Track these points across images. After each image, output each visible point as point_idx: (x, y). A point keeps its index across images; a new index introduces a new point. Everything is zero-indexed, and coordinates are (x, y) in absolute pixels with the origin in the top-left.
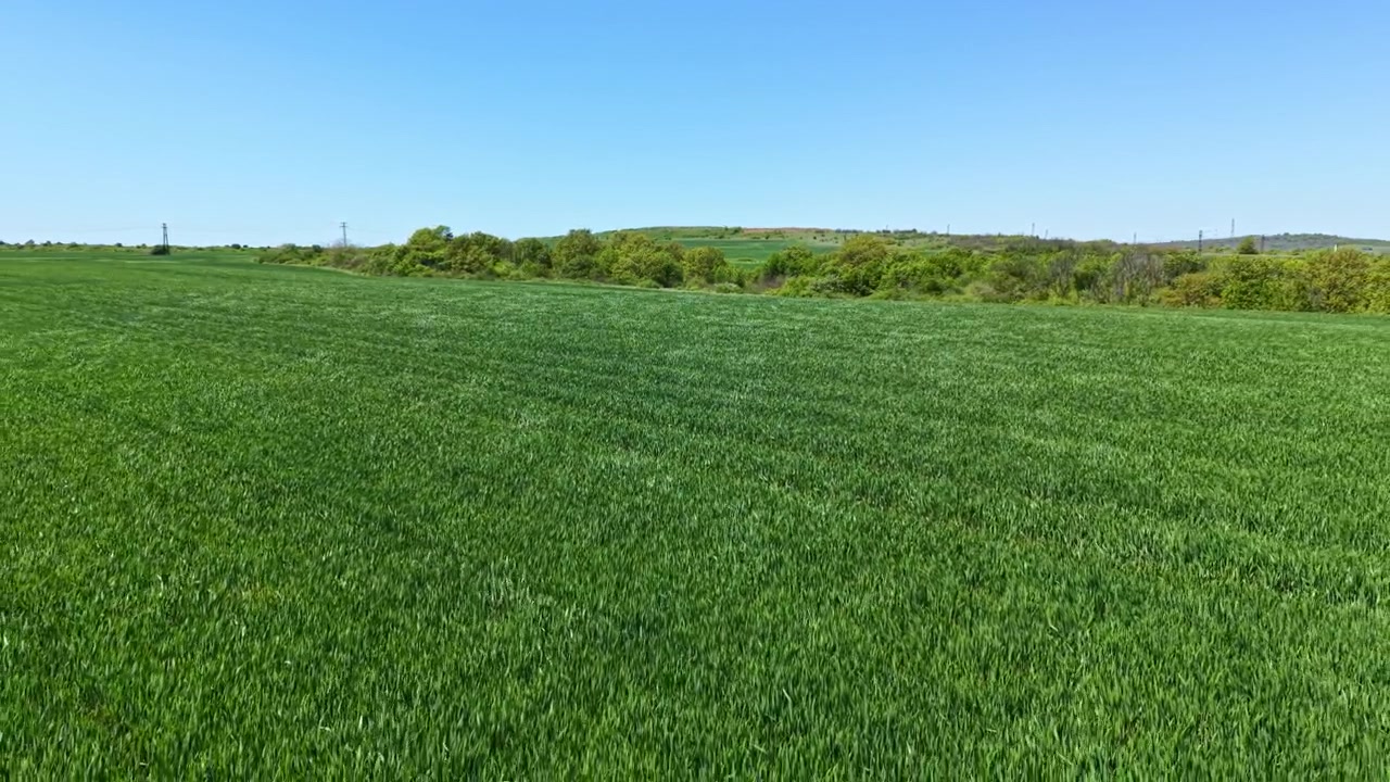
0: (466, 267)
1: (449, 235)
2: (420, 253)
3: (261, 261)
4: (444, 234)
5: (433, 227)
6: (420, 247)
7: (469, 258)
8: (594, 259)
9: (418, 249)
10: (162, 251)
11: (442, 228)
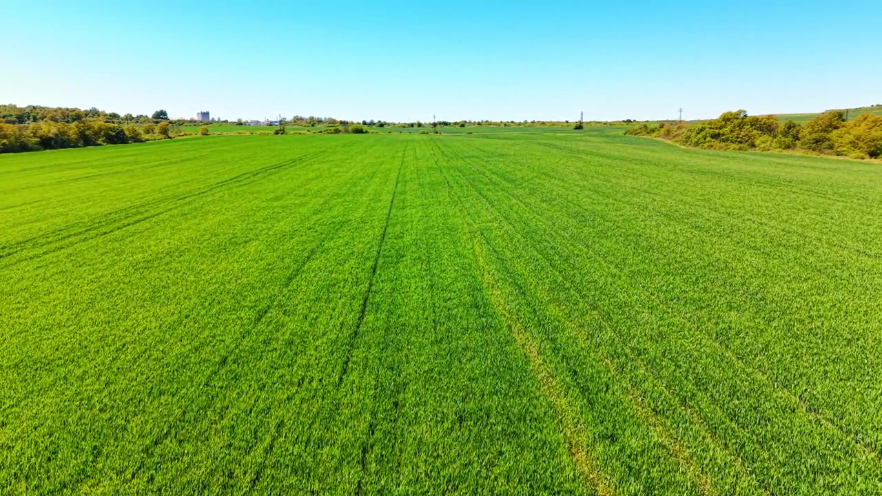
0: (739, 140)
1: (746, 116)
2: (712, 130)
3: (625, 134)
4: (742, 115)
5: (734, 110)
6: (713, 126)
7: (743, 134)
8: (828, 136)
9: (711, 128)
10: (579, 127)
11: (741, 112)
